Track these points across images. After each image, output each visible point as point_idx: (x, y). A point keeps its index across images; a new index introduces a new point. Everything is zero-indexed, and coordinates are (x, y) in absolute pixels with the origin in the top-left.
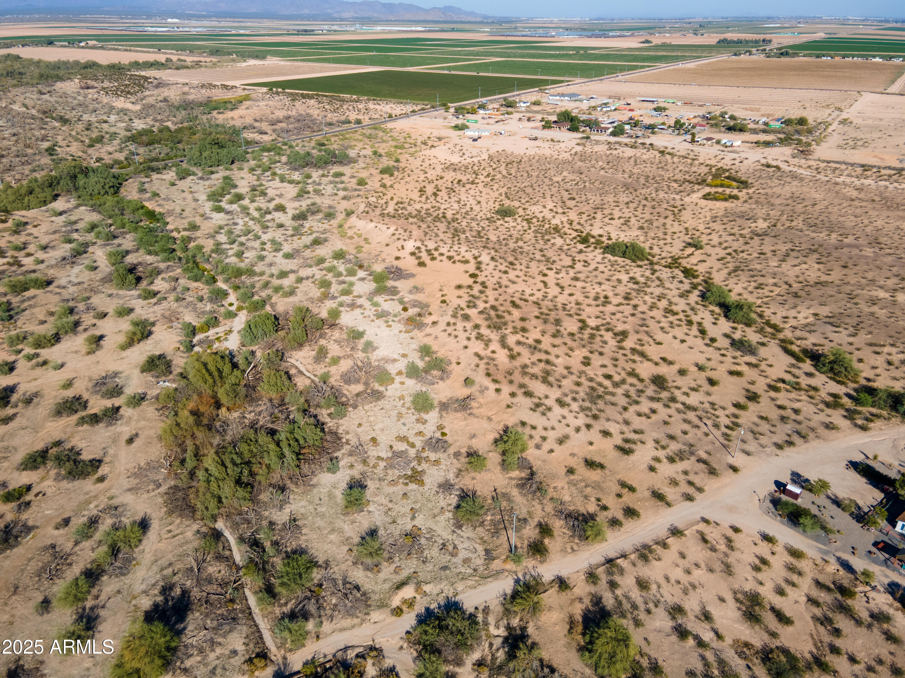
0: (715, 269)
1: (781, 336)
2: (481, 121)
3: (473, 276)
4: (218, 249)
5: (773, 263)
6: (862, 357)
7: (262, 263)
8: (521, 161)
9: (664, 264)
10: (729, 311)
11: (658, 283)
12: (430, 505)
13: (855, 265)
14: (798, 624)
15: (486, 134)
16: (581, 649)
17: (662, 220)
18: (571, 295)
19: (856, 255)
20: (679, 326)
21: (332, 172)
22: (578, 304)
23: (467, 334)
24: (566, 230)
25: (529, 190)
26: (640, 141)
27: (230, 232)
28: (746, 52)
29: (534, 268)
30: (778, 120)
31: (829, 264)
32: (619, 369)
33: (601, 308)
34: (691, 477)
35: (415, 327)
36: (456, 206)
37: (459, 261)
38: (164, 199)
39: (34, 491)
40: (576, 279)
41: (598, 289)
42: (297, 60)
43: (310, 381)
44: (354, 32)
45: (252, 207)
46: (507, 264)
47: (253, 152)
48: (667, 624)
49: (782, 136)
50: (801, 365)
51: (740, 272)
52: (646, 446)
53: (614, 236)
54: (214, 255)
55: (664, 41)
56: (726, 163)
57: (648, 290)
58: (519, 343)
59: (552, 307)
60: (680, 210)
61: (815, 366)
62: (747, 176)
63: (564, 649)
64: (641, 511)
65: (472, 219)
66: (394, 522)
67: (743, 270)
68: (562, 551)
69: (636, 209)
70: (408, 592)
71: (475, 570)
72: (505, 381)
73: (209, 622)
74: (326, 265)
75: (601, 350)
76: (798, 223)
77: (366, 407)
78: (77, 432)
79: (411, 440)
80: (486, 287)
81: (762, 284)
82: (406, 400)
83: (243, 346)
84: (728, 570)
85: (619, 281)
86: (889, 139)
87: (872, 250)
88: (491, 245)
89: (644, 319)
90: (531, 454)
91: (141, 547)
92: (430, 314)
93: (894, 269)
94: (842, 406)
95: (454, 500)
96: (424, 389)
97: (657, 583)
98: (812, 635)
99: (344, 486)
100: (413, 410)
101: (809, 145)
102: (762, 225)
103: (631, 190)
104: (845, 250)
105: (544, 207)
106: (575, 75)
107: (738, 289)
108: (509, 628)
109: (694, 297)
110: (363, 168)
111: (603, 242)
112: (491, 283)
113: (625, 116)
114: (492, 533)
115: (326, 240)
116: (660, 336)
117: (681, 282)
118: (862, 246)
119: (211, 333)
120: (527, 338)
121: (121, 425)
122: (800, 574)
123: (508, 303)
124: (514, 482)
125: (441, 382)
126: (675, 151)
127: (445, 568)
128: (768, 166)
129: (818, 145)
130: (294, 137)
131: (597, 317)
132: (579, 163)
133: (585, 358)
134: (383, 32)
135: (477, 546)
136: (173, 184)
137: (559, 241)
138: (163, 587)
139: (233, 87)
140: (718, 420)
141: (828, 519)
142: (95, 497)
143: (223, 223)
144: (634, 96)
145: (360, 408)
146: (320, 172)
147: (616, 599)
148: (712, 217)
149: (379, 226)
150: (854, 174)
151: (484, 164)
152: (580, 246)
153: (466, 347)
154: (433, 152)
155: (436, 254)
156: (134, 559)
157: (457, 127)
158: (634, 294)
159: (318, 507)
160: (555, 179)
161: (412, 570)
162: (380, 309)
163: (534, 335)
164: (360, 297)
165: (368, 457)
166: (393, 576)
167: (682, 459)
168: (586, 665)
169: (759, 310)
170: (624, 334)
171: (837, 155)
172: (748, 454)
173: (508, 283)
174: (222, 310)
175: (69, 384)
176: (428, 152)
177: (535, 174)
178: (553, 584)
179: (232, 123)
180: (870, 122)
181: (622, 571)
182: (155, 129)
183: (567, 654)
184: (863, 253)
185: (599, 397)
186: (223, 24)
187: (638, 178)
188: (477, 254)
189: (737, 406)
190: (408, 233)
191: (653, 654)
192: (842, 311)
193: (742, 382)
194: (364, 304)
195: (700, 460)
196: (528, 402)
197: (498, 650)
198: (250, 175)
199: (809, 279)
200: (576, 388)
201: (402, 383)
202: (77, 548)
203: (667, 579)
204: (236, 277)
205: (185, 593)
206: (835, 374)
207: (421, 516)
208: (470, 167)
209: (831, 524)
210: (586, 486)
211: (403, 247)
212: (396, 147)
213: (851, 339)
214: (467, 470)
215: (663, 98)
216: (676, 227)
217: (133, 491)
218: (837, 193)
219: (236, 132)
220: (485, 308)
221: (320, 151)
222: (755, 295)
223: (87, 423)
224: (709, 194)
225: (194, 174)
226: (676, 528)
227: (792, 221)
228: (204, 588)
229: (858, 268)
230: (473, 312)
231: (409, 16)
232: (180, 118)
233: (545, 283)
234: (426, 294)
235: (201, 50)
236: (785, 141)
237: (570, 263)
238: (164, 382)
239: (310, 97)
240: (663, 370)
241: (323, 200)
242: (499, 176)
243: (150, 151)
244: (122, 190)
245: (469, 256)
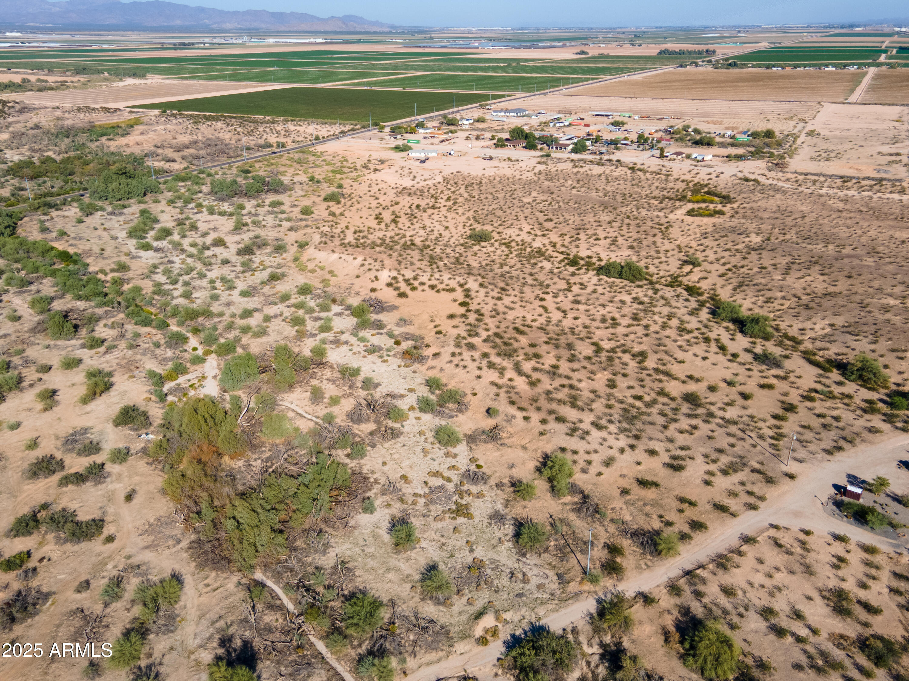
0: (718, 286)
1: (802, 348)
2: (423, 141)
3: (462, 304)
4: (159, 290)
5: (777, 277)
6: (886, 363)
7: (218, 303)
8: (481, 183)
9: (665, 283)
10: (745, 325)
11: (664, 302)
12: (486, 537)
13: (860, 275)
14: (886, 613)
15: (434, 154)
16: (682, 657)
17: (651, 239)
18: (576, 318)
19: (857, 265)
20: (697, 343)
21: (267, 202)
22: (585, 327)
23: (477, 364)
24: (550, 252)
25: (499, 213)
26: (606, 157)
27: (167, 272)
28: (692, 63)
29: (529, 293)
30: (744, 133)
31: (832, 275)
32: (647, 390)
33: (611, 330)
34: (749, 487)
35: (415, 361)
36: (422, 232)
37: (444, 290)
38: (75, 238)
39: (35, 556)
40: (578, 302)
41: (603, 311)
42: (186, 78)
43: (313, 423)
44: (242, 45)
45: (186, 243)
46: (499, 290)
47: (166, 182)
48: (760, 625)
49: (752, 149)
50: (828, 374)
51: (745, 288)
52: (695, 462)
53: (603, 256)
54: (156, 297)
55: (601, 51)
56: (703, 177)
57: (656, 310)
58: (535, 369)
59: (560, 332)
60: (667, 228)
61: (843, 375)
62: (727, 190)
63: (665, 659)
64: (708, 524)
65: (446, 245)
66: (452, 556)
67: (747, 285)
68: (636, 568)
69: (620, 228)
70: (488, 621)
71: (552, 594)
72: (532, 409)
73: (283, 669)
74: (292, 301)
75: (624, 371)
76: (791, 235)
77: (386, 445)
78: (63, 493)
79: (445, 474)
80: (482, 315)
81: (770, 298)
82: (427, 436)
83: (225, 391)
84: (809, 570)
85: (623, 302)
86: (861, 149)
87: (872, 259)
88: (475, 271)
89: (659, 339)
90: (579, 478)
91: (181, 603)
92: (428, 346)
93: (899, 277)
94: (878, 411)
95: (509, 529)
96: (443, 423)
97: (742, 589)
98: (900, 621)
99: (386, 525)
100: (438, 445)
101: (782, 157)
102: (756, 239)
103: (610, 209)
104: (846, 261)
105: (521, 229)
106: (516, 89)
107: (747, 304)
108: (602, 645)
109: (704, 314)
110: (303, 196)
111: (594, 264)
112: (486, 309)
113: (582, 132)
114: (560, 558)
115: (284, 275)
116: (680, 355)
117: (687, 300)
118: (862, 256)
119: (182, 380)
120: (543, 364)
121: (112, 482)
122: (877, 568)
123: (511, 330)
124: (568, 507)
125: (460, 415)
126: (645, 167)
127: (520, 595)
128: (747, 180)
129: (790, 157)
130: (209, 164)
131: (610, 340)
132: (547, 183)
133: (609, 380)
134: (277, 45)
135: (547, 572)
136: (80, 221)
137: (547, 265)
138: (220, 639)
139: (116, 110)
140: (761, 432)
141: (893, 515)
142: (109, 557)
143: (157, 261)
144: (585, 111)
145: (379, 446)
146: (254, 202)
147: (705, 607)
148: (702, 234)
149: (344, 256)
150: (834, 185)
151: (441, 187)
152: (571, 269)
153: (479, 377)
154: (378, 176)
155: (416, 283)
156: (178, 615)
157: (397, 148)
158: (642, 314)
159: (365, 548)
160: (526, 200)
161: (486, 600)
162: (369, 344)
163: (549, 361)
164: (342, 333)
165: (404, 495)
166: (468, 608)
167: (735, 471)
168: (692, 670)
169: (774, 323)
170: (643, 356)
171: (813, 167)
172: (800, 461)
173: (506, 310)
174: (186, 355)
175: (34, 444)
176: (373, 176)
177: (501, 196)
178: (637, 600)
179: (128, 151)
180: (837, 133)
181: (704, 581)
182: (35, 160)
183: (669, 663)
184: (864, 263)
185: (635, 417)
186: (77, 38)
187: (615, 196)
188: (462, 281)
189: (776, 417)
190: (378, 264)
191: (757, 654)
192: (857, 320)
193: (775, 394)
194: (350, 340)
195: (753, 471)
196: (562, 428)
197: (597, 666)
198: (170, 208)
199: (816, 290)
200: (608, 411)
201: (418, 418)
202: (108, 610)
203: (751, 584)
204: (191, 319)
205: (247, 645)
206: (864, 381)
207: (480, 548)
208: (426, 190)
209: (897, 519)
210: (645, 505)
211: (376, 278)
212: (333, 172)
213: (873, 347)
214: (515, 499)
215: (617, 111)
216: (668, 246)
217: (151, 549)
218: (823, 205)
219: (138, 161)
220: (489, 336)
221: (246, 178)
222: (765, 308)
223: (72, 483)
224: (693, 210)
225: (102, 209)
226: (746, 536)
227: (785, 234)
228: (266, 637)
229: (862, 277)
230: (475, 340)
231: (303, 27)
232: (63, 146)
233: (545, 308)
234: (416, 326)
235: (63, 69)
236: (757, 154)
237: (565, 286)
238: (147, 434)
239: (217, 119)
240: (692, 387)
241: (266, 232)
242: (461, 200)
243: (39, 185)
244: (19, 231)
245: (453, 284)
